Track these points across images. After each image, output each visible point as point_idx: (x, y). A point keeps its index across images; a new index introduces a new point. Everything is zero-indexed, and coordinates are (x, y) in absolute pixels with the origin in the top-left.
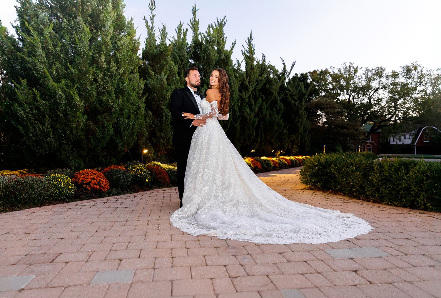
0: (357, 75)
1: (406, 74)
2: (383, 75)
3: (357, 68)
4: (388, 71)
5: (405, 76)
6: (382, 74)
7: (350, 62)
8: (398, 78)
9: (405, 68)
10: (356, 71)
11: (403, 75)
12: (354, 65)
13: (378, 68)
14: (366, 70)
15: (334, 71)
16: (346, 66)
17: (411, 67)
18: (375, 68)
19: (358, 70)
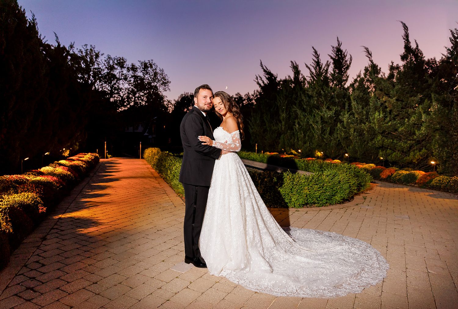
0: (98, 61)
1: (143, 70)
2: (125, 66)
3: (98, 53)
4: (128, 64)
5: (143, 72)
6: (123, 65)
7: (91, 46)
8: (137, 72)
9: (143, 63)
10: (97, 56)
11: (141, 70)
12: (95, 49)
13: (119, 58)
14: (108, 58)
15: (74, 51)
16: (88, 48)
17: (148, 64)
18: (117, 57)
19: (99, 56)
